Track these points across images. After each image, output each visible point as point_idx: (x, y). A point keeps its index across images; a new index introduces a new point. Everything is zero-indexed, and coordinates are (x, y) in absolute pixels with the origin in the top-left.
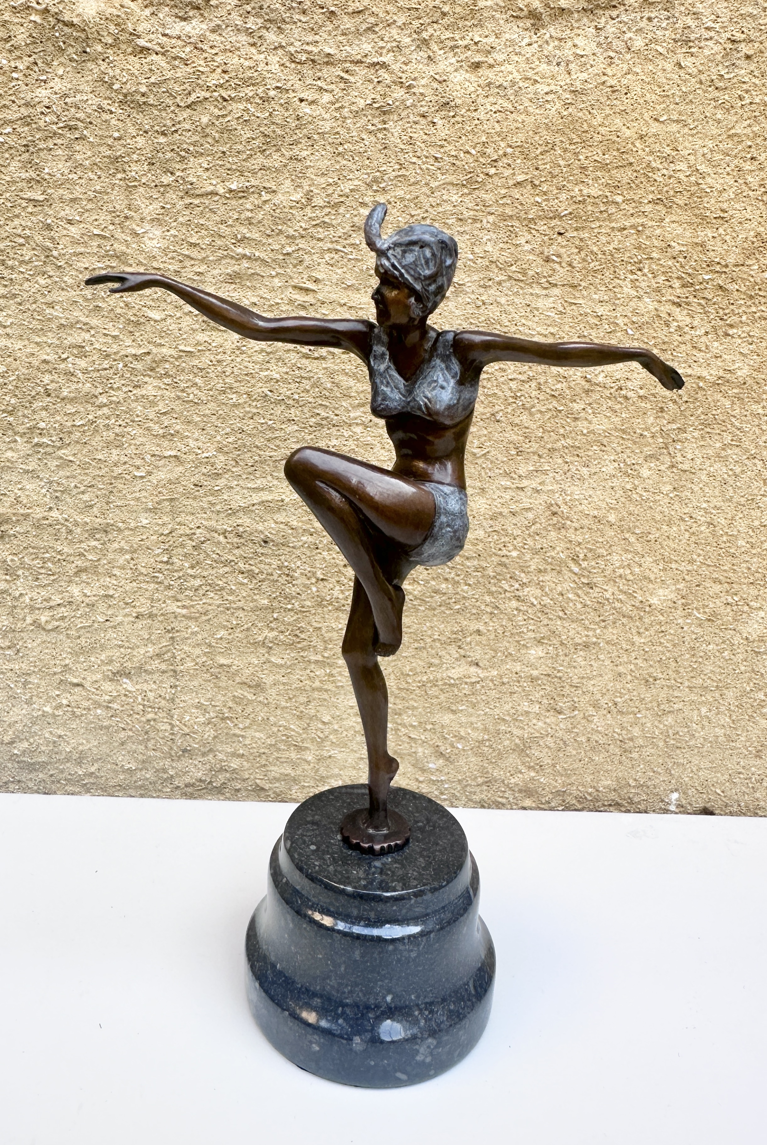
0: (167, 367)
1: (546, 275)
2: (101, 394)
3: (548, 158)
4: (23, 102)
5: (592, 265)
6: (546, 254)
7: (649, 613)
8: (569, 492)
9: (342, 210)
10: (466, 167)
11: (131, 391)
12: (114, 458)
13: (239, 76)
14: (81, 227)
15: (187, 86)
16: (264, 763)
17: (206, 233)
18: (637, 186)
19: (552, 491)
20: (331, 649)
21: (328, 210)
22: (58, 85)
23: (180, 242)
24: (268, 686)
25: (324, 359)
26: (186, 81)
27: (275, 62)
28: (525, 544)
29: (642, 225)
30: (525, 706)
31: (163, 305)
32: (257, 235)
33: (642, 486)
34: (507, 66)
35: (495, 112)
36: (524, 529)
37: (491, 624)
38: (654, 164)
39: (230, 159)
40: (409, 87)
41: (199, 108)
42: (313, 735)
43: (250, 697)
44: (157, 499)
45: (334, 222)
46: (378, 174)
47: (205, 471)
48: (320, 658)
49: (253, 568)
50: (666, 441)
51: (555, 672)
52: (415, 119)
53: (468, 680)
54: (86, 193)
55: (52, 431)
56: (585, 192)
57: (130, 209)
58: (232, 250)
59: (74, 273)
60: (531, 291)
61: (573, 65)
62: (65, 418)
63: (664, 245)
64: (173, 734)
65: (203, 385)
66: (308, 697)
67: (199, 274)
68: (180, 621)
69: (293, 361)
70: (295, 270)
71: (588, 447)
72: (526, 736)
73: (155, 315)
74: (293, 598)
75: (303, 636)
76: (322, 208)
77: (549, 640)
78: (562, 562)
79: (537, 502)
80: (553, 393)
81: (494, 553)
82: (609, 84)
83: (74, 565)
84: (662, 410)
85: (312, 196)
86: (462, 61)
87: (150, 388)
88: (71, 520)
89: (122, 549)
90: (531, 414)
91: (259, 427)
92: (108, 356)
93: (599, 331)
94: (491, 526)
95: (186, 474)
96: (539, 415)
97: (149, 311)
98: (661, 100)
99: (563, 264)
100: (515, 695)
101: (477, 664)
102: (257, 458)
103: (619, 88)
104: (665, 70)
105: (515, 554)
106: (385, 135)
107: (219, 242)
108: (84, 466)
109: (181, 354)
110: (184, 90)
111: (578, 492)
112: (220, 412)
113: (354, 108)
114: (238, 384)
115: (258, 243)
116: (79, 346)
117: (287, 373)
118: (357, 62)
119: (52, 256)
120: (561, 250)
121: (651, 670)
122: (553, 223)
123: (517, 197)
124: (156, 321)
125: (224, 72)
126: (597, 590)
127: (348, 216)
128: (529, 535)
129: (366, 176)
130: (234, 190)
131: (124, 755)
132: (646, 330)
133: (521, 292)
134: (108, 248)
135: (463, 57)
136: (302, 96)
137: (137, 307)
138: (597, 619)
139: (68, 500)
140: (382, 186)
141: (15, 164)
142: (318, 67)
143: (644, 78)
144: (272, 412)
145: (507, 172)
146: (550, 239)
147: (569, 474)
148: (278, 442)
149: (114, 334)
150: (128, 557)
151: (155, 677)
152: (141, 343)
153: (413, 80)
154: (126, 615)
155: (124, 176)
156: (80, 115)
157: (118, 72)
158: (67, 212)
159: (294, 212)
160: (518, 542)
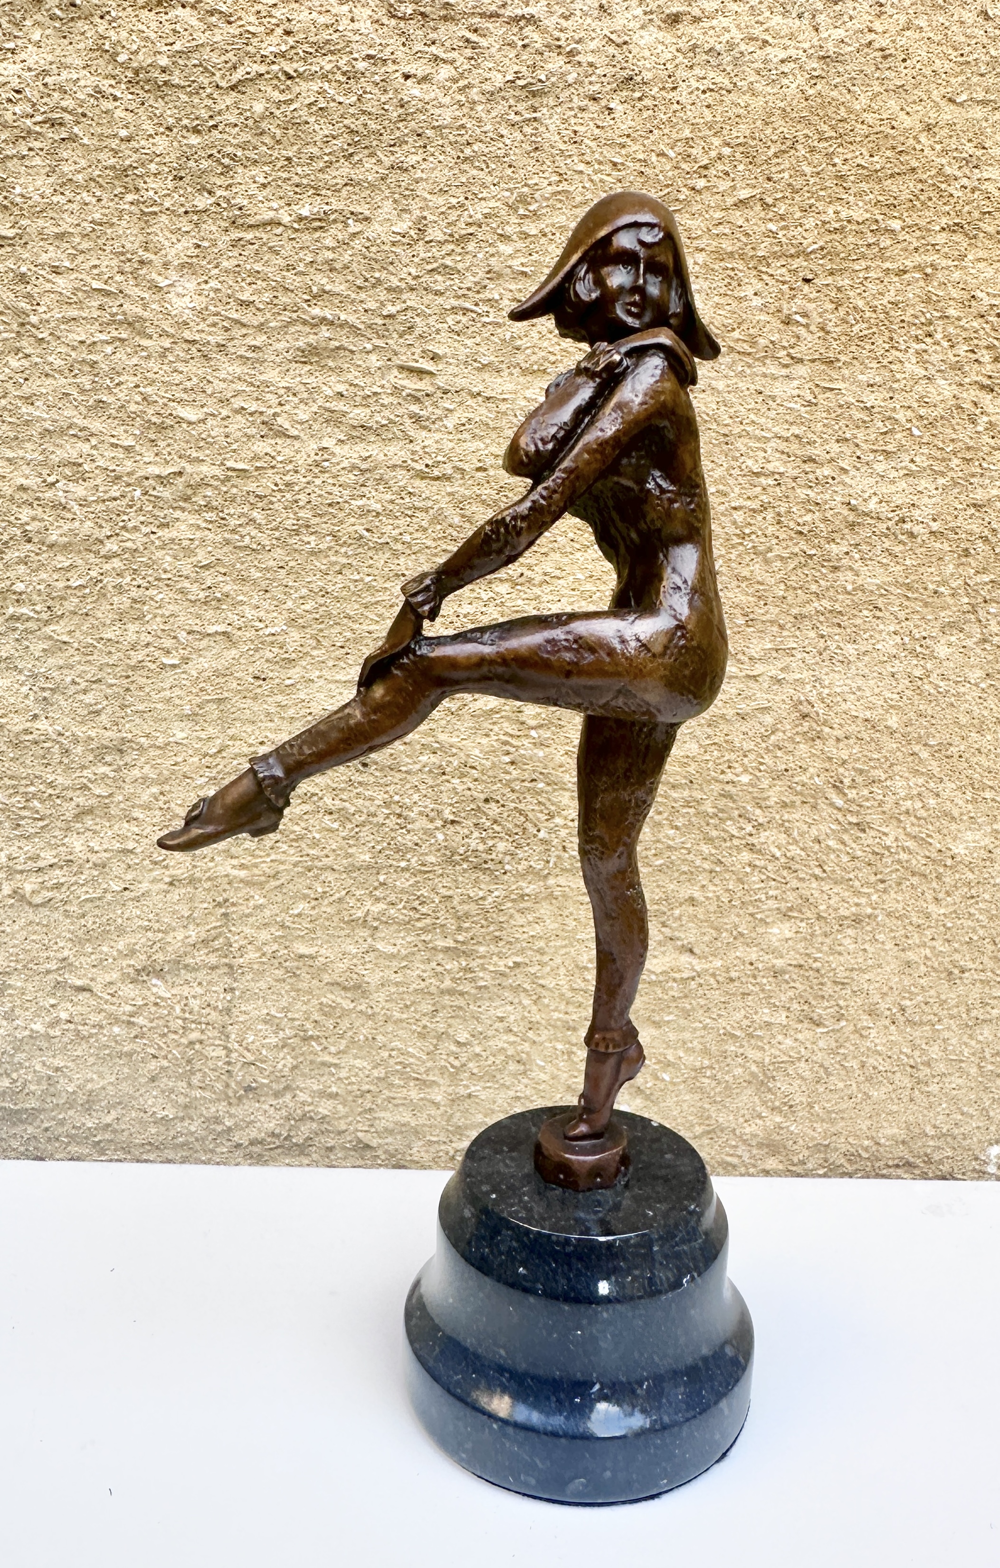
0: (209, 494)
1: (786, 344)
2: (108, 537)
3: (785, 162)
5: (856, 329)
6: (785, 311)
7: (951, 867)
8: (826, 683)
9: (471, 246)
10: (661, 177)
11: (153, 533)
12: (131, 637)
13: (311, 40)
14: (72, 277)
15: (230, 55)
16: (369, 1106)
17: (264, 284)
18: (923, 204)
19: (802, 682)
20: (467, 930)
21: (451, 247)
22: (33, 57)
23: (225, 300)
24: (372, 988)
25: (447, 478)
26: (229, 48)
27: (365, 17)
28: (761, 764)
29: (932, 265)
30: (765, 1014)
31: (200, 397)
32: (342, 287)
33: (939, 671)
34: (721, 18)
35: (704, 92)
36: (759, 740)
37: (712, 888)
38: (948, 170)
39: (299, 170)
40: (571, 54)
41: (249, 91)
42: (443, 1063)
43: (347, 1004)
44: (198, 700)
45: (460, 266)
46: (526, 189)
47: (270, 655)
48: (452, 944)
49: (347, 804)
50: (973, 601)
51: (811, 961)
52: (582, 104)
53: (677, 976)
54: (78, 225)
55: (35, 597)
56: (843, 215)
57: (146, 249)
58: (305, 312)
59: (63, 349)
60: (764, 370)
61: (823, 17)
62: (55, 576)
63: (966, 296)
64: (229, 1063)
65: (264, 522)
66: (434, 1005)
67: (254, 349)
68: (237, 889)
69: (401, 484)
70: (402, 340)
71: (855, 612)
72: (767, 1060)
73: (190, 414)
74: (408, 850)
75: (424, 910)
76: (441, 243)
77: (800, 911)
78: (817, 789)
79: (777, 699)
80: (799, 528)
81: (713, 779)
82: (877, 45)
83: (73, 804)
84: (966, 553)
85: (426, 225)
86: (651, 13)
87: (183, 527)
88: (67, 734)
89: (145, 778)
90: (767, 562)
91: (352, 587)
92: (118, 478)
93: (868, 431)
94: (709, 737)
95: (242, 661)
96: (779, 564)
97: (179, 408)
98: (958, 70)
99: (813, 328)
100: (750, 998)
101: (691, 951)
102: (348, 634)
103: (892, 51)
104: (962, 22)
105: (745, 779)
106: (537, 129)
107: (284, 299)
108: (87, 651)
109: (230, 473)
110: (226, 62)
111: (842, 682)
112: (292, 564)
113: (487, 87)
114: (317, 520)
115: (343, 301)
116: (74, 464)
117: (392, 502)
118: (491, 16)
119: (29, 323)
120: (808, 305)
121: (957, 956)
122: (796, 263)
123: (739, 223)
124: (190, 423)
125: (288, 33)
126: (873, 833)
127: (480, 256)
128: (767, 748)
129: (507, 194)
130: (306, 218)
131: (155, 1097)
132: (941, 429)
133: (748, 371)
134: (114, 310)
135: (653, 6)
136: (406, 69)
137: (161, 401)
138: (873, 879)
139: (62, 703)
140: (531, 208)
142: (431, 24)
143: (931, 35)
144: (371, 562)
145: (724, 185)
146: (791, 289)
147: (825, 655)
148: (381, 610)
149: (126, 443)
150: (155, 790)
151: (201, 975)
152: (168, 458)
153: (577, 42)
154: (154, 881)
155: (136, 197)
156: (68, 103)
157: (124, 34)
158: (52, 255)
159: (398, 250)
160: (750, 761)
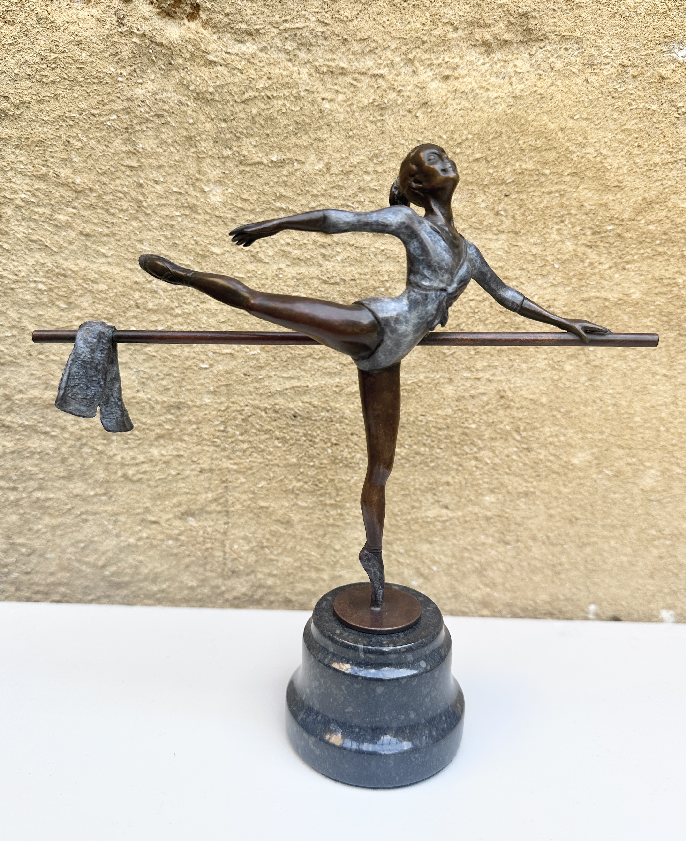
1: (496, 225)
2: (177, 307)
3: (497, 142)
4: (125, 98)
5: (529, 218)
6: (496, 210)
7: (571, 470)
8: (512, 382)
9: (351, 177)
11: (198, 306)
12: (186, 354)
13: (280, 82)
14: (164, 186)
15: (242, 88)
17: (254, 192)
18: (560, 163)
19: (500, 381)
20: (341, 495)
21: (341, 176)
22: (150, 86)
23: (236, 198)
25: (336, 283)
26: (242, 85)
27: (305, 72)
28: (481, 419)
29: (564, 191)
30: (482, 538)
31: (223, 243)
32: (291, 194)
33: (565, 377)
34: (468, 78)
35: (460, 110)
36: (480, 408)
37: (457, 477)
38: (571, 149)
39: (272, 139)
40: (399, 91)
41: (250, 104)
42: (328, 559)
43: (283, 530)
44: (217, 385)
45: (346, 185)
46: (377, 151)
47: (252, 364)
49: (286, 435)
51: (504, 513)
52: (403, 114)
53: (440, 519)
54: (168, 162)
56: (523, 167)
57: (199, 174)
58: (272, 205)
59: (158, 219)
60: (485, 237)
61: (514, 79)
62: (151, 325)
63: (579, 205)
64: (225, 559)
68: (232, 474)
69: (316, 286)
72: (483, 561)
73: (217, 250)
74: (315, 457)
75: (321, 485)
76: (337, 175)
77: (499, 489)
78: (508, 433)
79: (489, 389)
81: (458, 426)
82: (538, 92)
83: (155, 432)
85: (330, 166)
86: (436, 75)
88: (154, 399)
89: (190, 421)
90: (486, 325)
93: (534, 265)
94: (457, 406)
95: (238, 367)
96: (491, 326)
97: (212, 248)
98: (575, 105)
99: (509, 217)
100: (475, 530)
101: (447, 507)
102: (289, 355)
103: (545, 95)
104: (577, 84)
105: (474, 426)
106: (383, 124)
107: (264, 199)
108: (165, 360)
110: (240, 91)
111: (519, 382)
113: (361, 105)
115: (290, 199)
118: (363, 74)
119: (143, 206)
120: (507, 207)
121: (574, 513)
122: (501, 188)
123: (476, 169)
124: (217, 255)
125: (269, 79)
126: (534, 453)
127: (355, 181)
128: (484, 413)
129: (369, 153)
130: (275, 162)
131: (188, 575)
132: (568, 265)
133: (478, 237)
134: (183, 201)
135: (437, 71)
136: (323, 96)
137: (204, 244)
138: (534, 474)
139: (152, 384)
140: (380, 160)
141: (118, 141)
142: (335, 76)
143: (563, 89)
145: (469, 152)
146: (499, 199)
147: (512, 369)
150: (195, 426)
151: (214, 516)
153: (402, 87)
154: (193, 470)
155: (196, 150)
156: (166, 107)
157: (193, 77)
158: (155, 175)
159: (317, 177)
160: (476, 418)
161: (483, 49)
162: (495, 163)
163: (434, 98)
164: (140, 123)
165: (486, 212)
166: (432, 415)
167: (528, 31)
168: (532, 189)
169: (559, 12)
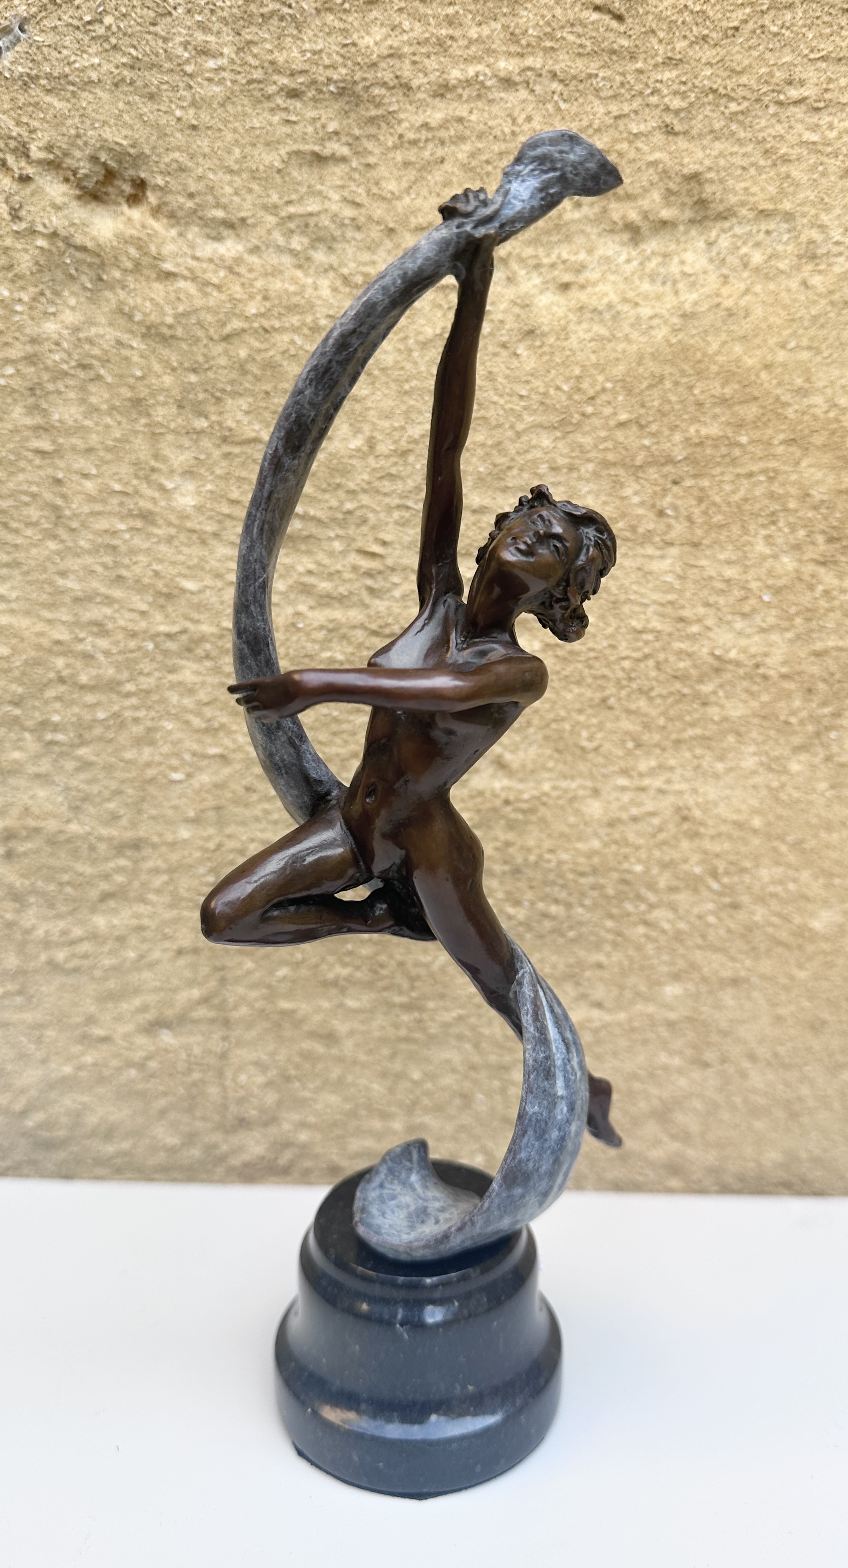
161: (626, 236)
162: (654, 428)
163: (544, 321)
164: (54, 380)
165: (641, 511)
166: (566, 850)
167: (702, 203)
168: (718, 470)
169: (753, 171)
